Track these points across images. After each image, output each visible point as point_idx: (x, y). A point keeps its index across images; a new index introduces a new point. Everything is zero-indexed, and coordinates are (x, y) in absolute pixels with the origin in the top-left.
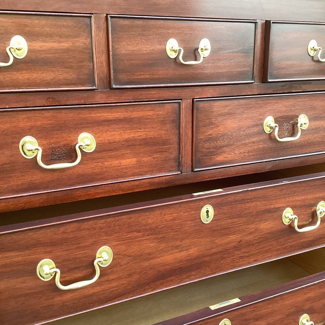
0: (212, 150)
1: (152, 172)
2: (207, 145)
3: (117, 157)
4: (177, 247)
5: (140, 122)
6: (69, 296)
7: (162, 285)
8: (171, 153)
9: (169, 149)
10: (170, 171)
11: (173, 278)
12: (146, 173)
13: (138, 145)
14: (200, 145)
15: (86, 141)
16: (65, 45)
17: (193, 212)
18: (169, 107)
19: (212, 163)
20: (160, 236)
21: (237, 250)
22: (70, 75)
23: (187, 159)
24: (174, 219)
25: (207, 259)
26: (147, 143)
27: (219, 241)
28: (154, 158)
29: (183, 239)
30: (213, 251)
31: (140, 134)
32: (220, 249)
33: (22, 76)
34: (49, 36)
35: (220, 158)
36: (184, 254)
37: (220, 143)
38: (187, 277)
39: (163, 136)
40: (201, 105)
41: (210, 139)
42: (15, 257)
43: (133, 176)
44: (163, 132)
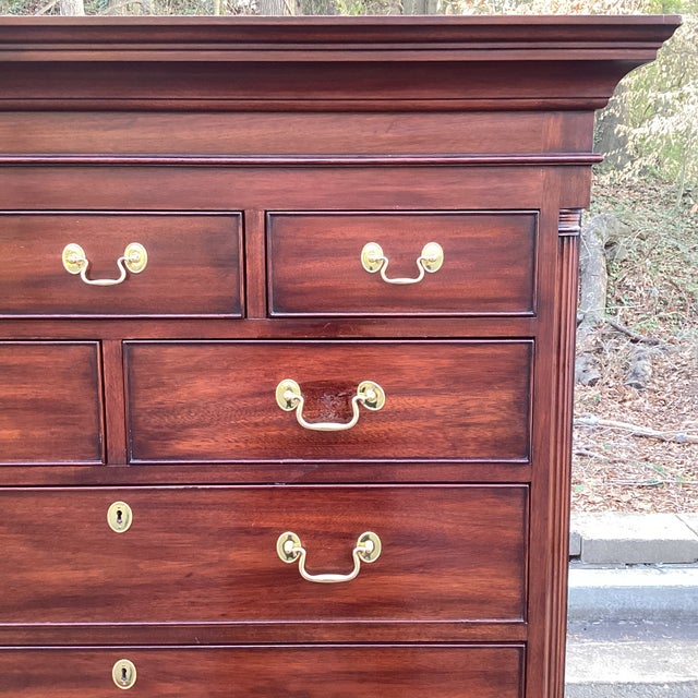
0: (166, 430)
1: (49, 456)
2: (155, 420)
4: (68, 561)
5: (24, 372)
7: (44, 616)
8: (83, 428)
9: (80, 420)
10: (82, 459)
11: (62, 610)
13: (23, 409)
14: (142, 418)
17: (94, 510)
18: (76, 353)
19: (167, 454)
20: (36, 538)
21: (182, 589)
24: (59, 516)
25: (124, 592)
27: (144, 566)
28: (52, 433)
29: (77, 550)
30: (134, 581)
31: (24, 391)
32: (149, 580)
35: (185, 446)
36: (80, 575)
38: (87, 615)
39: (68, 398)
40: (139, 351)
43: (15, 458)
44: (67, 392)
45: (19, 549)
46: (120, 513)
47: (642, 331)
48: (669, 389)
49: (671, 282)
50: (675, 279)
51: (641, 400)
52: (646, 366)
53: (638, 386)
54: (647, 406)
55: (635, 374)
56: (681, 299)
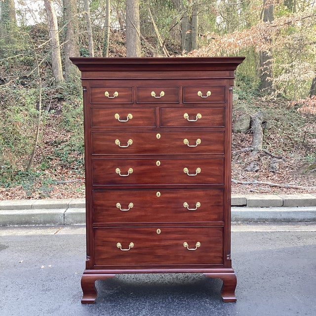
0: (166, 122)
1: (148, 126)
3: (138, 121)
5: (144, 112)
6: (122, 150)
9: (152, 120)
10: (153, 126)
12: (146, 126)
13: (144, 118)
14: (162, 120)
15: (130, 116)
18: (152, 109)
20: (145, 140)
21: (168, 148)
22: (127, 100)
23: (158, 123)
24: (149, 136)
26: (146, 118)
27: (162, 145)
28: (148, 122)
29: (151, 142)
30: (160, 147)
31: (144, 115)
32: (163, 147)
35: (169, 124)
36: (151, 146)
37: (169, 120)
39: (151, 116)
40: (162, 109)
41: (166, 119)
42: (111, 137)
45: (142, 141)
46: (158, 136)
47: (276, 154)
48: (285, 173)
49: (288, 137)
50: (290, 136)
51: (274, 176)
52: (277, 165)
53: (273, 172)
54: (276, 178)
55: (272, 168)
56: (292, 143)
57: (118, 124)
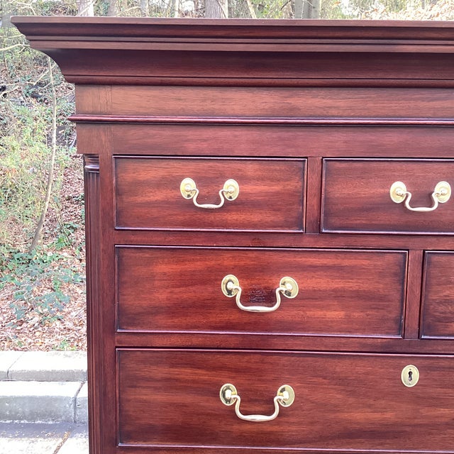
0: (449, 315)
1: (363, 331)
2: (441, 308)
3: (321, 308)
4: (370, 406)
6: (248, 427)
7: (348, 444)
8: (390, 312)
9: (388, 306)
10: (387, 333)
11: (363, 440)
12: (356, 331)
13: (348, 297)
14: (432, 306)
16: (277, 188)
17: (392, 370)
18: (391, 259)
20: (350, 388)
21: (449, 428)
22: (279, 218)
23: (412, 323)
24: (368, 374)
25: (407, 429)
26: (359, 295)
27: (425, 411)
28: (368, 315)
29: (376, 399)
30: (416, 421)
31: (351, 285)
32: (425, 421)
33: (232, 217)
34: (261, 179)
36: (377, 416)
38: (381, 444)
39: (381, 290)
40: (435, 258)
41: (446, 301)
42: (203, 375)
43: (340, 331)
44: (381, 286)
45: (336, 396)
46: (410, 373)
57: (234, 317)
